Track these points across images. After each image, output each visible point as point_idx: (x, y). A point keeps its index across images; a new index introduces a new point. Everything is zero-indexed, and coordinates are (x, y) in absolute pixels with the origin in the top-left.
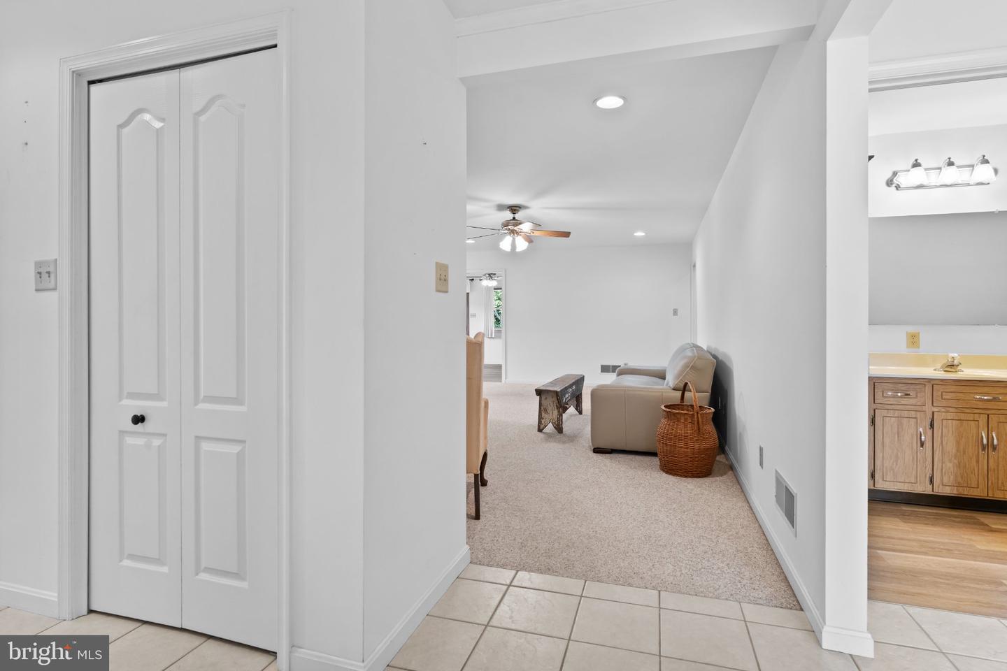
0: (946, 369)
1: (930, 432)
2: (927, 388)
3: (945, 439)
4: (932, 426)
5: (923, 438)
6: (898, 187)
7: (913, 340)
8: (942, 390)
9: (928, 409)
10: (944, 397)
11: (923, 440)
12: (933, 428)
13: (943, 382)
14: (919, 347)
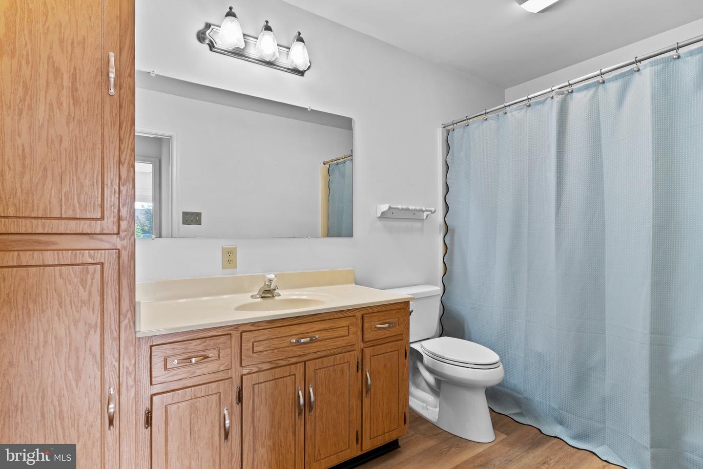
0: (263, 295)
1: (237, 408)
2: (233, 339)
3: (257, 413)
4: (240, 399)
5: (227, 422)
6: (211, 46)
7: (229, 258)
8: (252, 340)
9: (235, 374)
10: (256, 349)
11: (227, 425)
12: (242, 403)
13: (256, 326)
14: (235, 267)
